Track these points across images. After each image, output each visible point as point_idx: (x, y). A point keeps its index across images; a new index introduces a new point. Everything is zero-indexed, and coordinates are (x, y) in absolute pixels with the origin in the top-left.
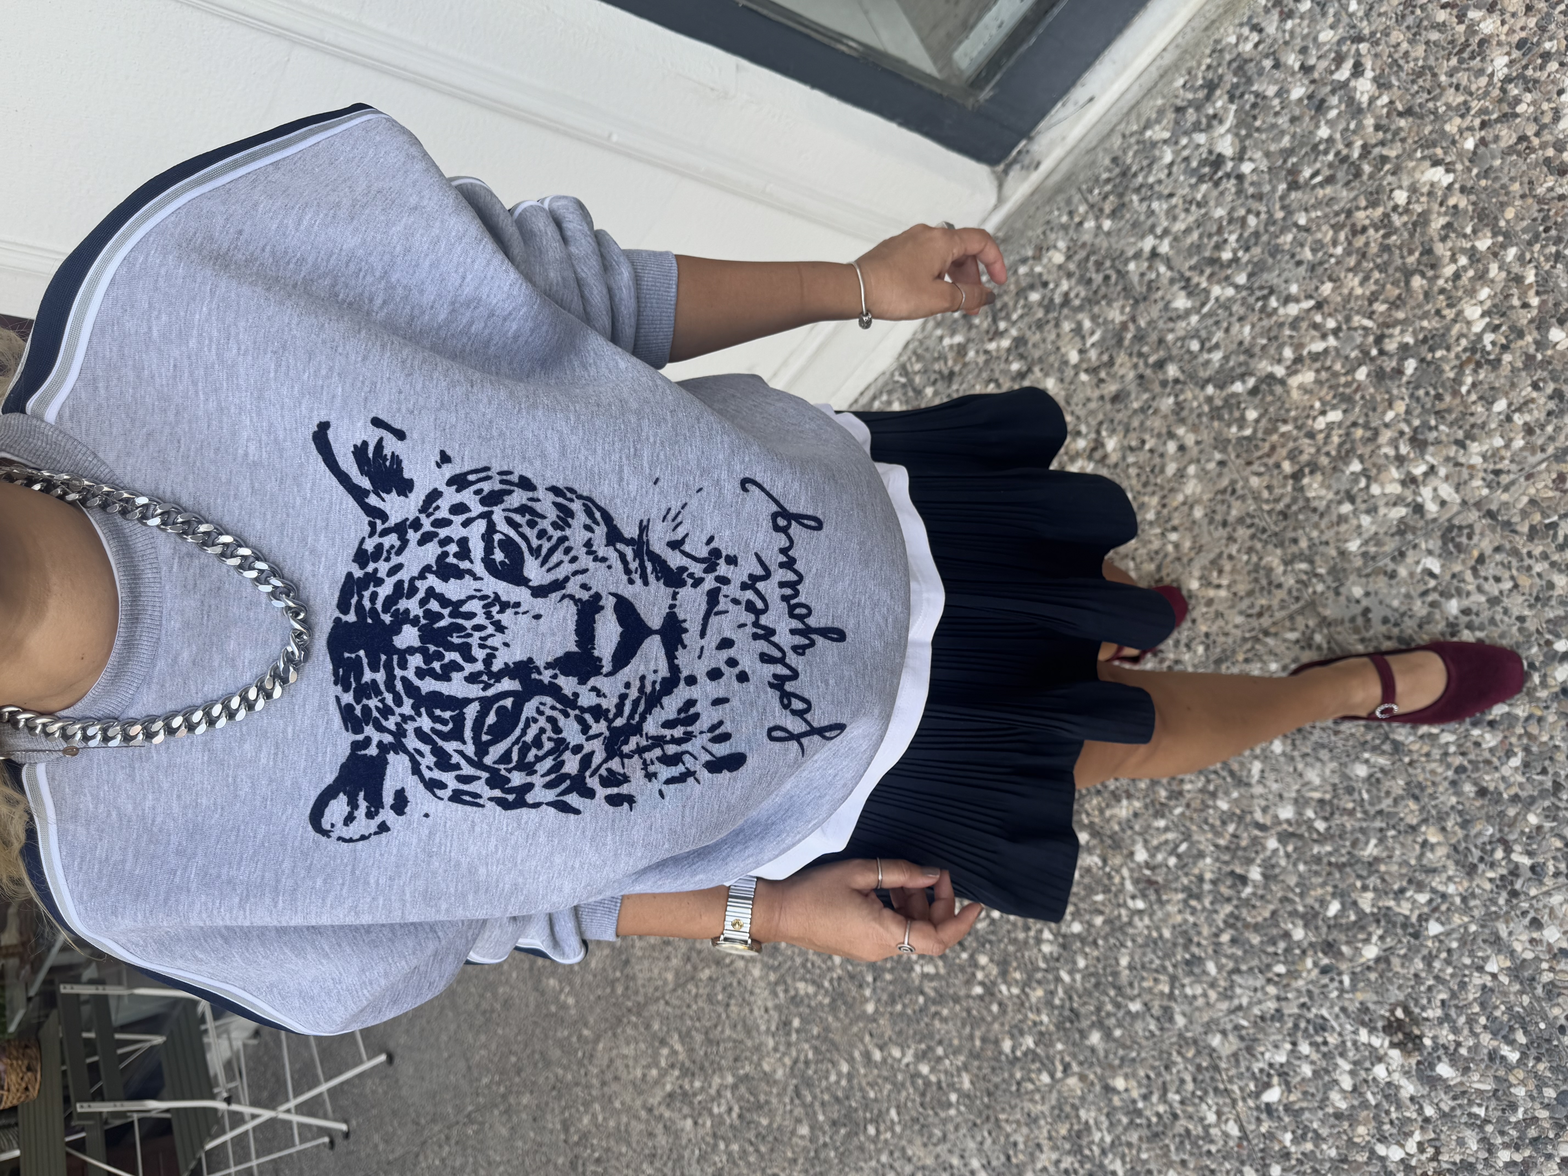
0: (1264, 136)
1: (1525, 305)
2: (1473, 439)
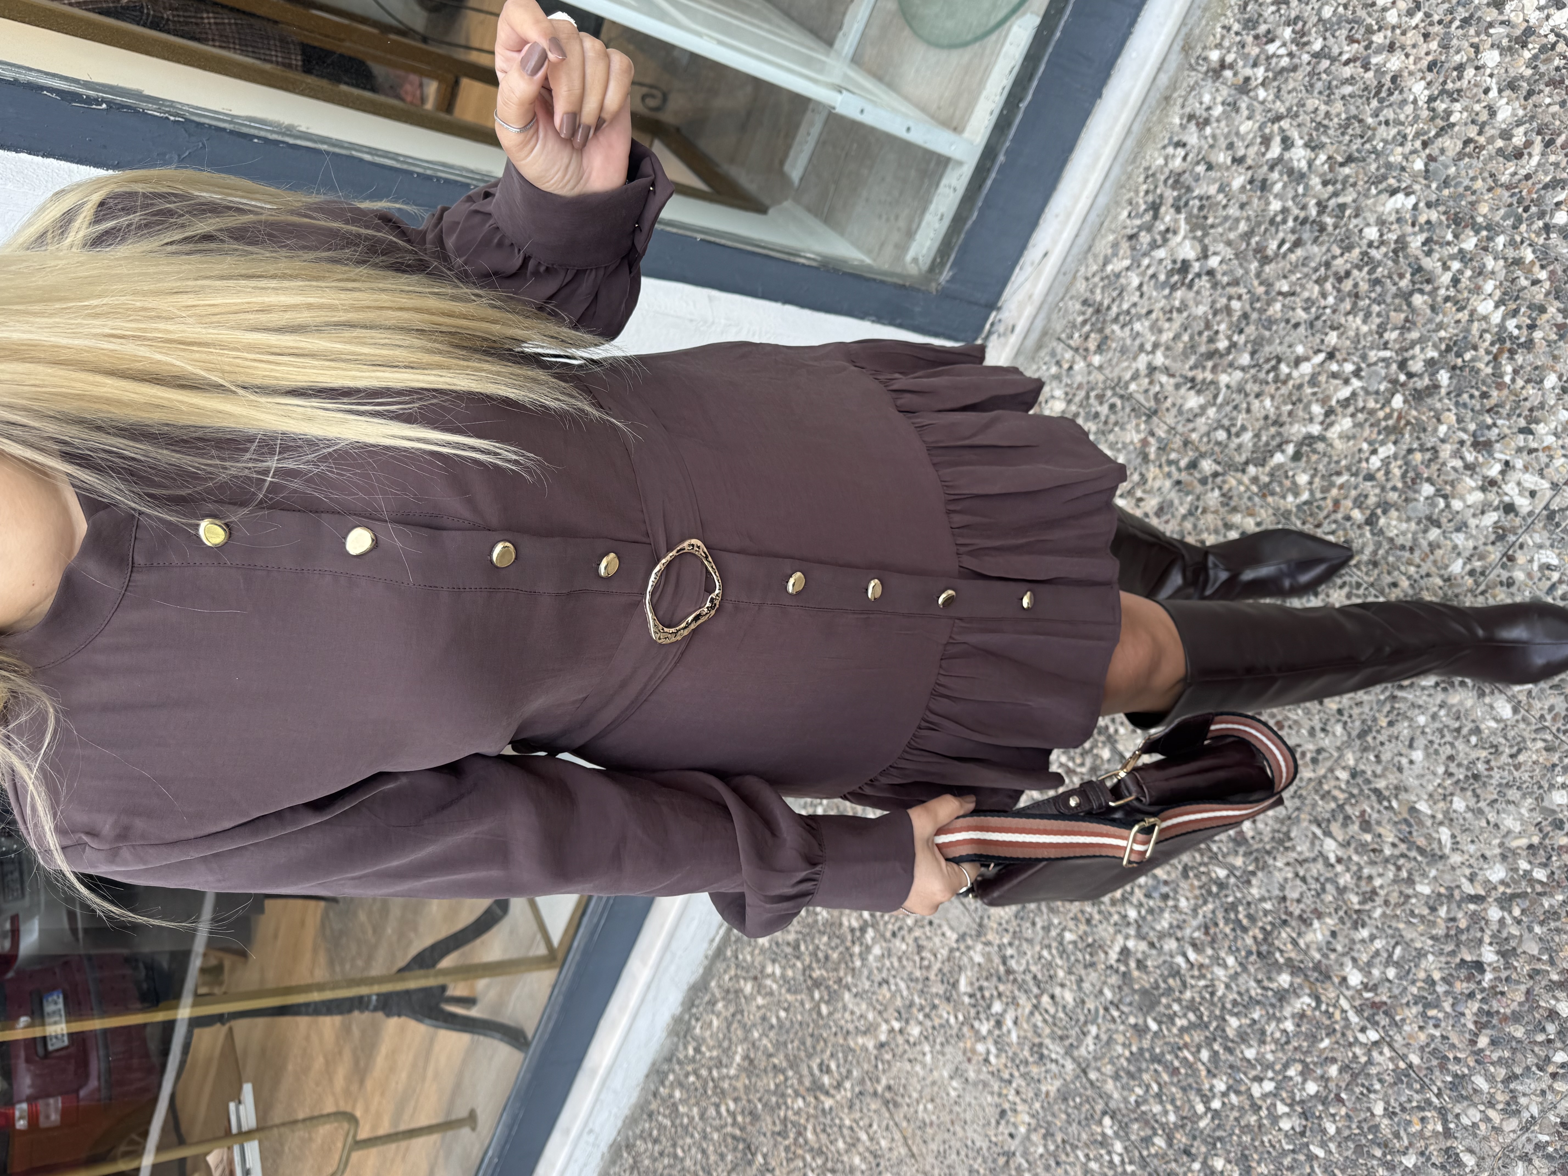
0: (1220, 230)
1: (1536, 282)
2: (1537, 422)
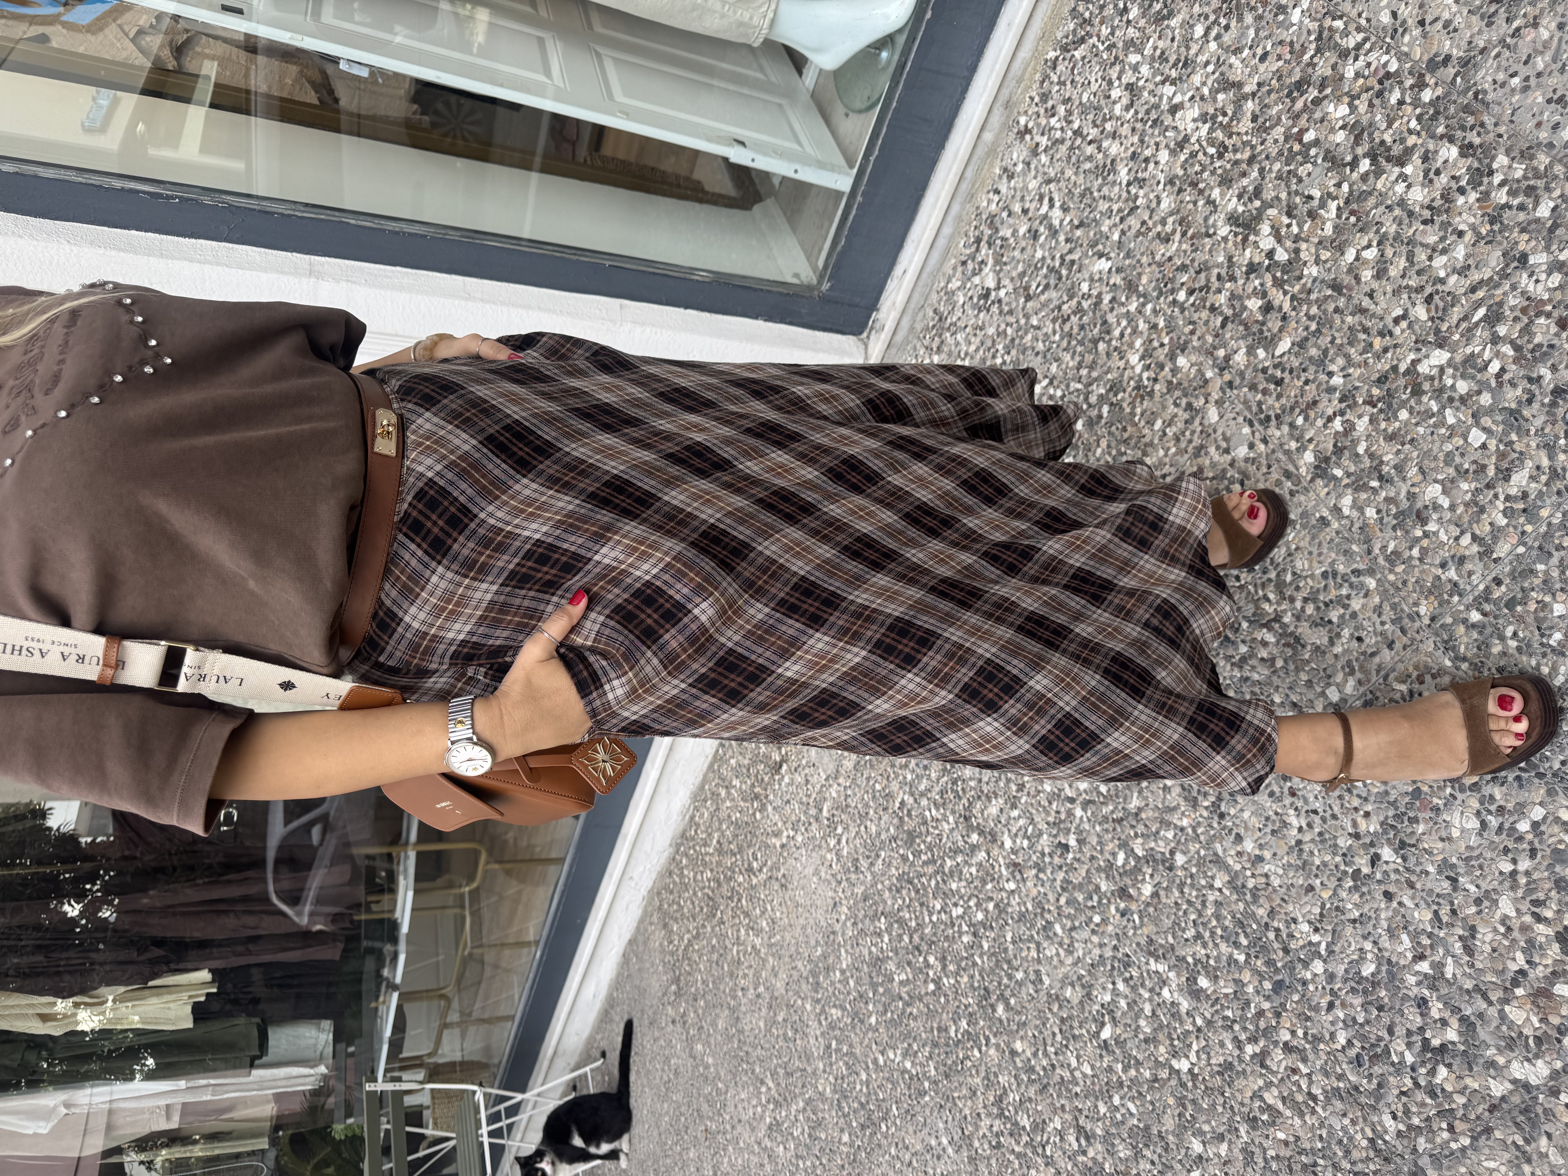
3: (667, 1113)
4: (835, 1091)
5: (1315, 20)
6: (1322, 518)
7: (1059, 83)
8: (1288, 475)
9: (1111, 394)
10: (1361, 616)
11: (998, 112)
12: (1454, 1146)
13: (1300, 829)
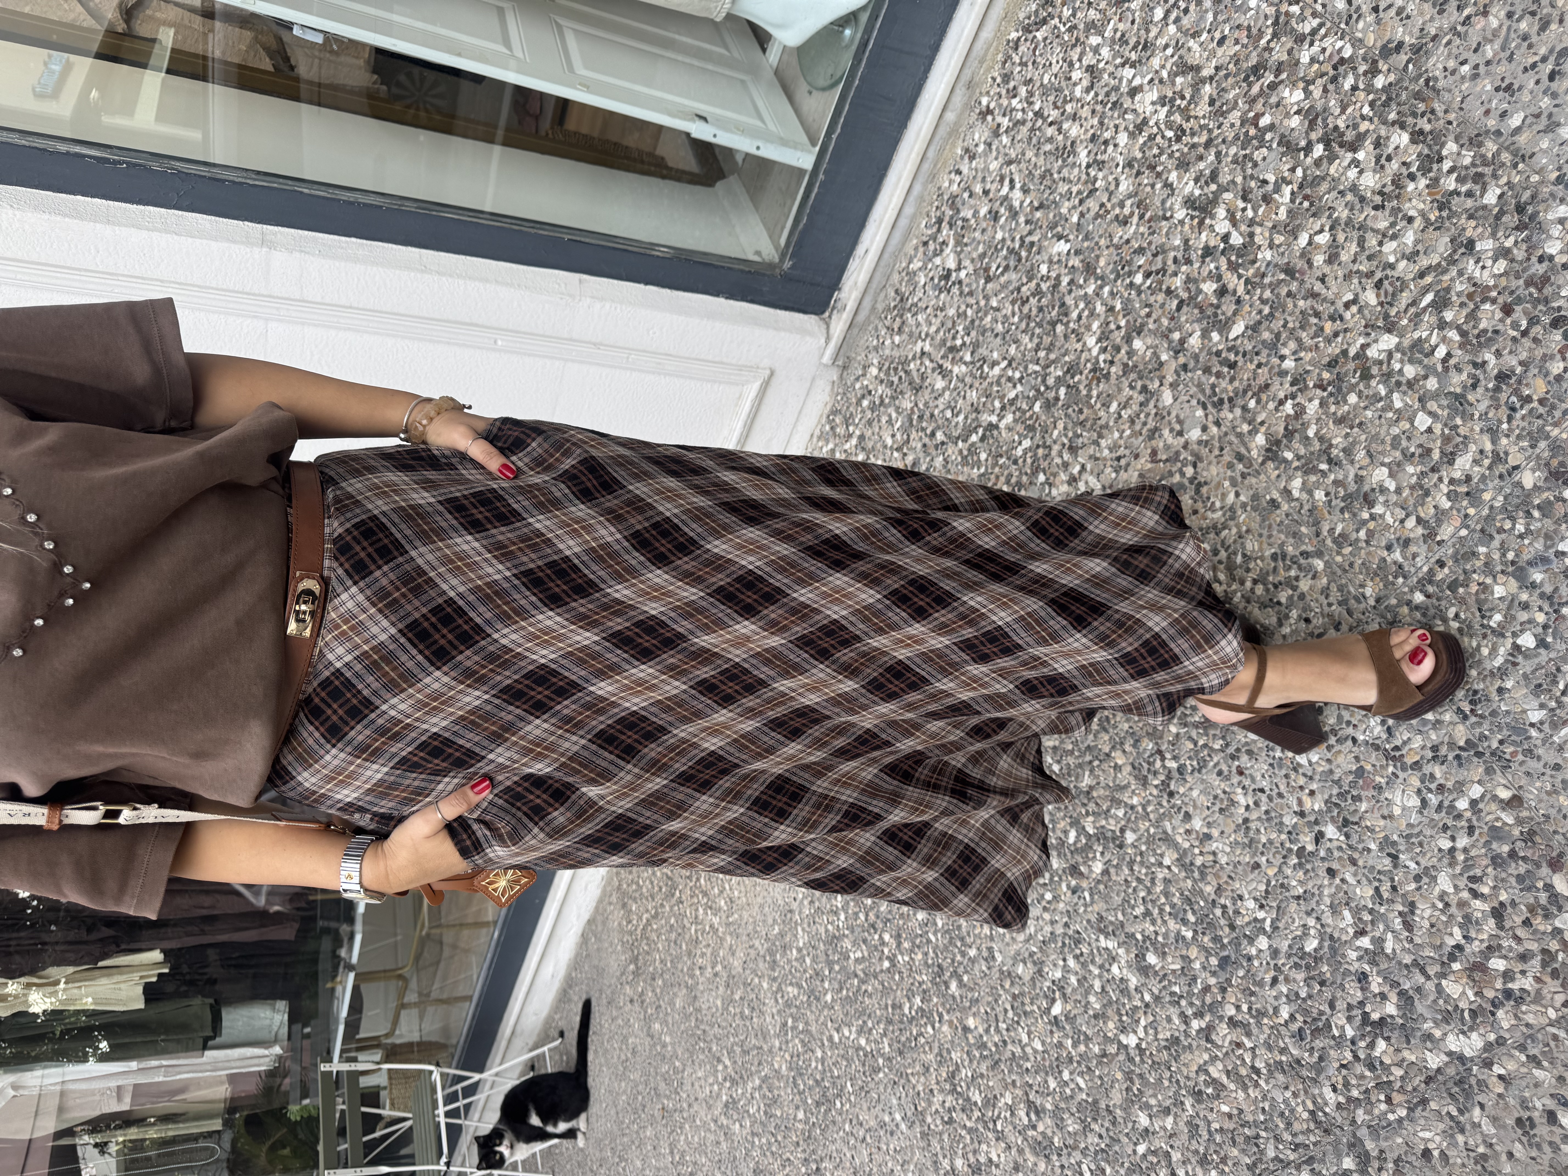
3: (625, 1092)
4: (790, 1069)
5: (1272, 4)
6: (1273, 501)
7: (1021, 64)
8: (1240, 457)
9: (1068, 376)
10: (1308, 598)
11: (960, 92)
12: (1391, 1117)
13: (1247, 808)
